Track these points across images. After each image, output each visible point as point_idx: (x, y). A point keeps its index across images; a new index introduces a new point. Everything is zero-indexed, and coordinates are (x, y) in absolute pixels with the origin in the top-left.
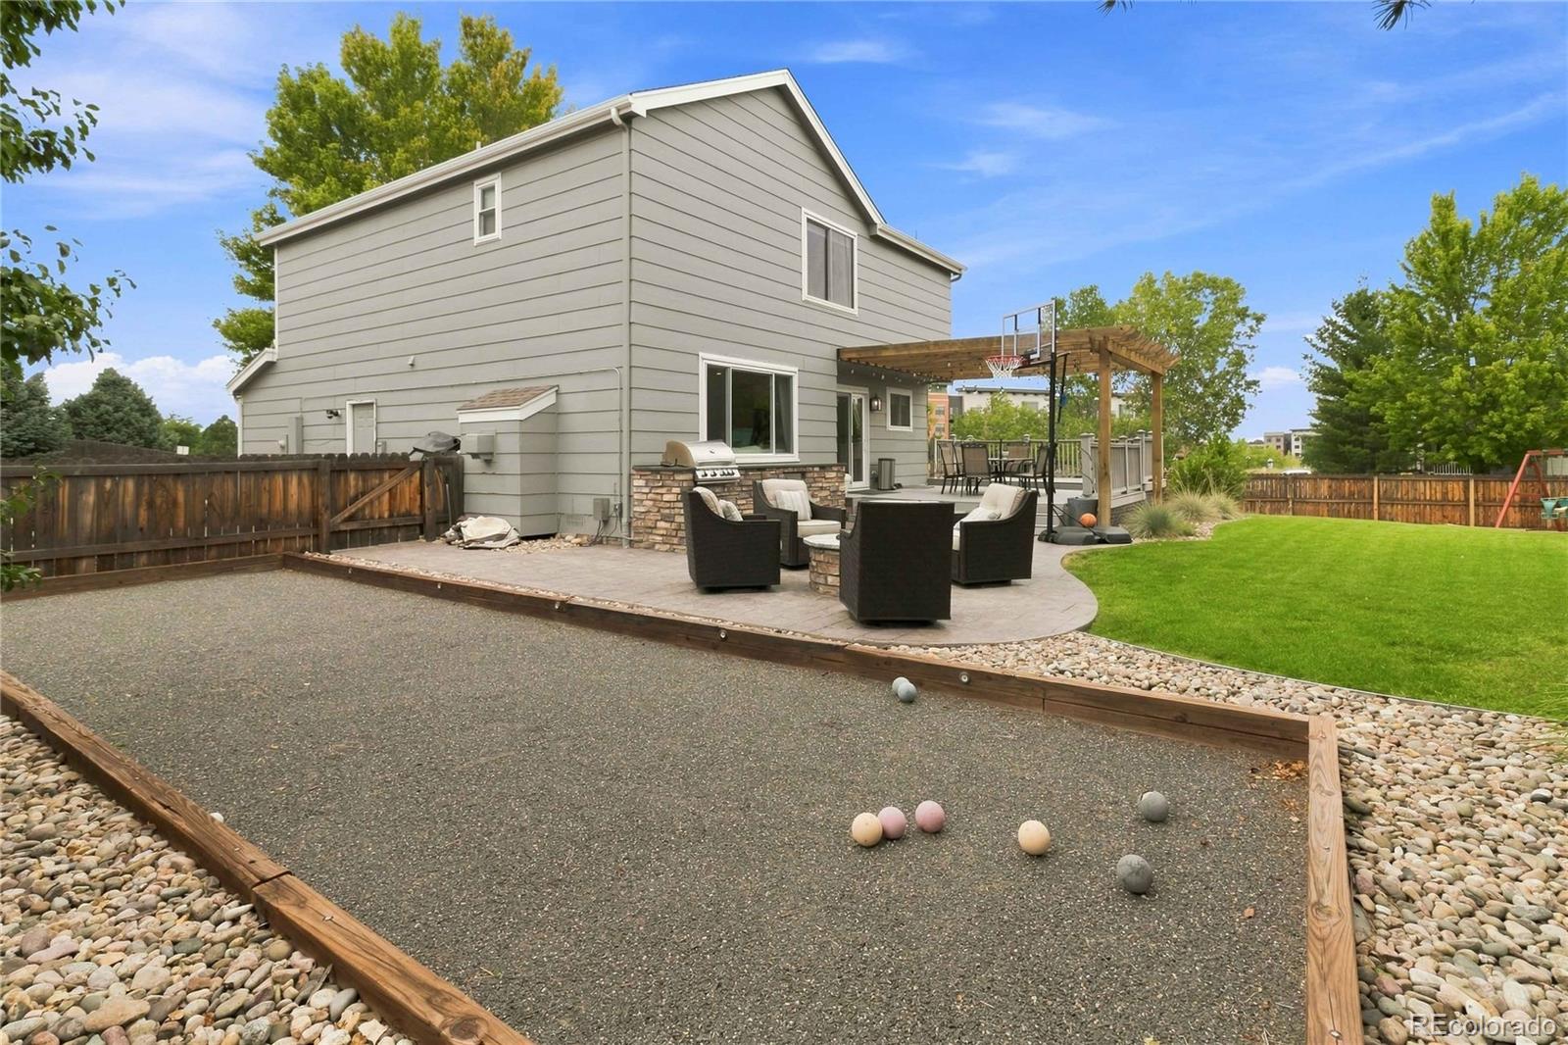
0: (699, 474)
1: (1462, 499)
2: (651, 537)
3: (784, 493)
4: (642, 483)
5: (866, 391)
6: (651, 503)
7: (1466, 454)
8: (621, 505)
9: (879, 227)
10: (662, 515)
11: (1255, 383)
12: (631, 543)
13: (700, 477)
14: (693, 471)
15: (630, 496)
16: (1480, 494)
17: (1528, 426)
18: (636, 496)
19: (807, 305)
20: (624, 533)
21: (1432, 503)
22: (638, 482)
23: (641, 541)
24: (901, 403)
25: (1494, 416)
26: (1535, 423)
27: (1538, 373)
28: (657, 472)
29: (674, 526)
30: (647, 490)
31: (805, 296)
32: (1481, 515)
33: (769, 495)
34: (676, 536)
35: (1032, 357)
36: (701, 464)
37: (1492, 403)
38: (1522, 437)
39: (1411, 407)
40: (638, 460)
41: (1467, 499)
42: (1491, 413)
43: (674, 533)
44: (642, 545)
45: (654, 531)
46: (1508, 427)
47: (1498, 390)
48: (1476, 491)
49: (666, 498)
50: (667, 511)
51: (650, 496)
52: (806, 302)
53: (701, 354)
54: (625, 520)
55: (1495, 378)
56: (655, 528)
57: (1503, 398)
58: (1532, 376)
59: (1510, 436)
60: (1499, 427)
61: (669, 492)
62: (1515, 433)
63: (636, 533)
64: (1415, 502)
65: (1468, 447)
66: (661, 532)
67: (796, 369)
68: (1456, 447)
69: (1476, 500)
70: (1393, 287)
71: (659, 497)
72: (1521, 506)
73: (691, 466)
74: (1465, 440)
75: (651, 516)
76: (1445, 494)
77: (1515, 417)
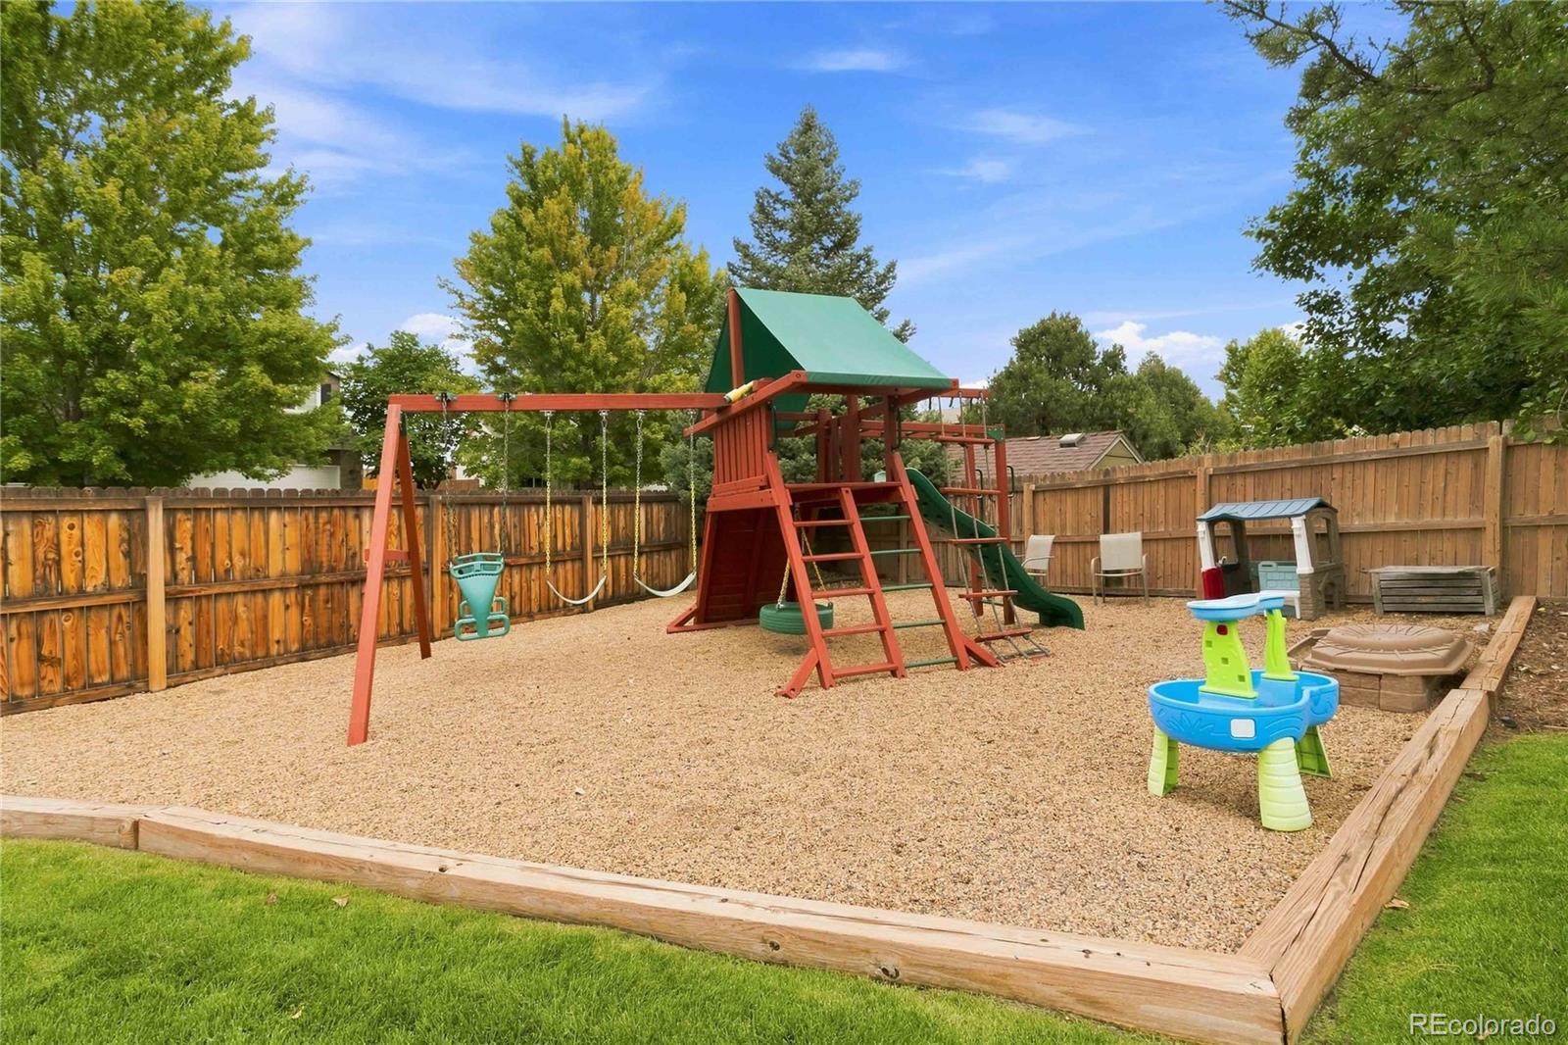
1: (121, 579)
7: (56, 462)
16: (182, 558)
17: (188, 404)
25: (118, 380)
26: (201, 400)
27: (203, 308)
32: (187, 632)
37: (109, 353)
38: (174, 428)
41: (140, 582)
42: (111, 374)
46: (147, 405)
48: (171, 549)
59: (153, 426)
60: (129, 404)
62: (162, 419)
65: (60, 447)
69: (173, 577)
72: (302, 587)
76: (48, 566)
77: (163, 387)
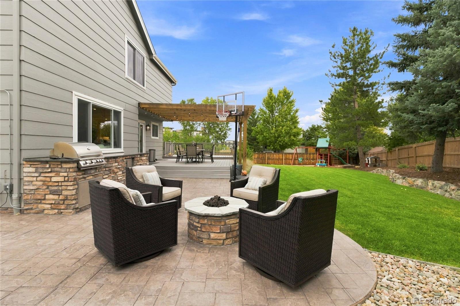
0: (82, 163)
2: (40, 206)
3: (148, 174)
4: (32, 170)
5: (144, 122)
6: (41, 183)
8: (11, 186)
9: (154, 55)
10: (50, 191)
11: (231, 129)
12: (21, 212)
13: (82, 165)
14: (78, 162)
15: (20, 179)
17: (286, 141)
18: (26, 179)
19: (127, 80)
20: (15, 205)
21: (276, 159)
22: (27, 169)
23: (32, 209)
24: (155, 127)
25: (280, 139)
28: (47, 162)
29: (61, 197)
30: (37, 175)
31: (127, 76)
32: (285, 162)
33: (138, 176)
34: (63, 204)
35: (232, 112)
36: (82, 157)
37: (279, 136)
38: (284, 144)
39: (265, 136)
40: (26, 154)
41: (283, 159)
43: (62, 202)
44: (32, 211)
45: (43, 202)
46: (282, 142)
47: (281, 133)
49: (54, 179)
50: (56, 188)
51: (39, 179)
52: (127, 78)
53: (74, 92)
54: (15, 196)
55: (280, 131)
56: (45, 199)
57: (281, 135)
58: (286, 131)
60: (280, 141)
61: (58, 175)
63: (26, 204)
64: (273, 159)
66: (51, 202)
67: (122, 109)
68: (273, 146)
70: (261, 108)
71: (48, 179)
73: (75, 157)
74: (274, 144)
75: (41, 192)
76: (279, 157)
